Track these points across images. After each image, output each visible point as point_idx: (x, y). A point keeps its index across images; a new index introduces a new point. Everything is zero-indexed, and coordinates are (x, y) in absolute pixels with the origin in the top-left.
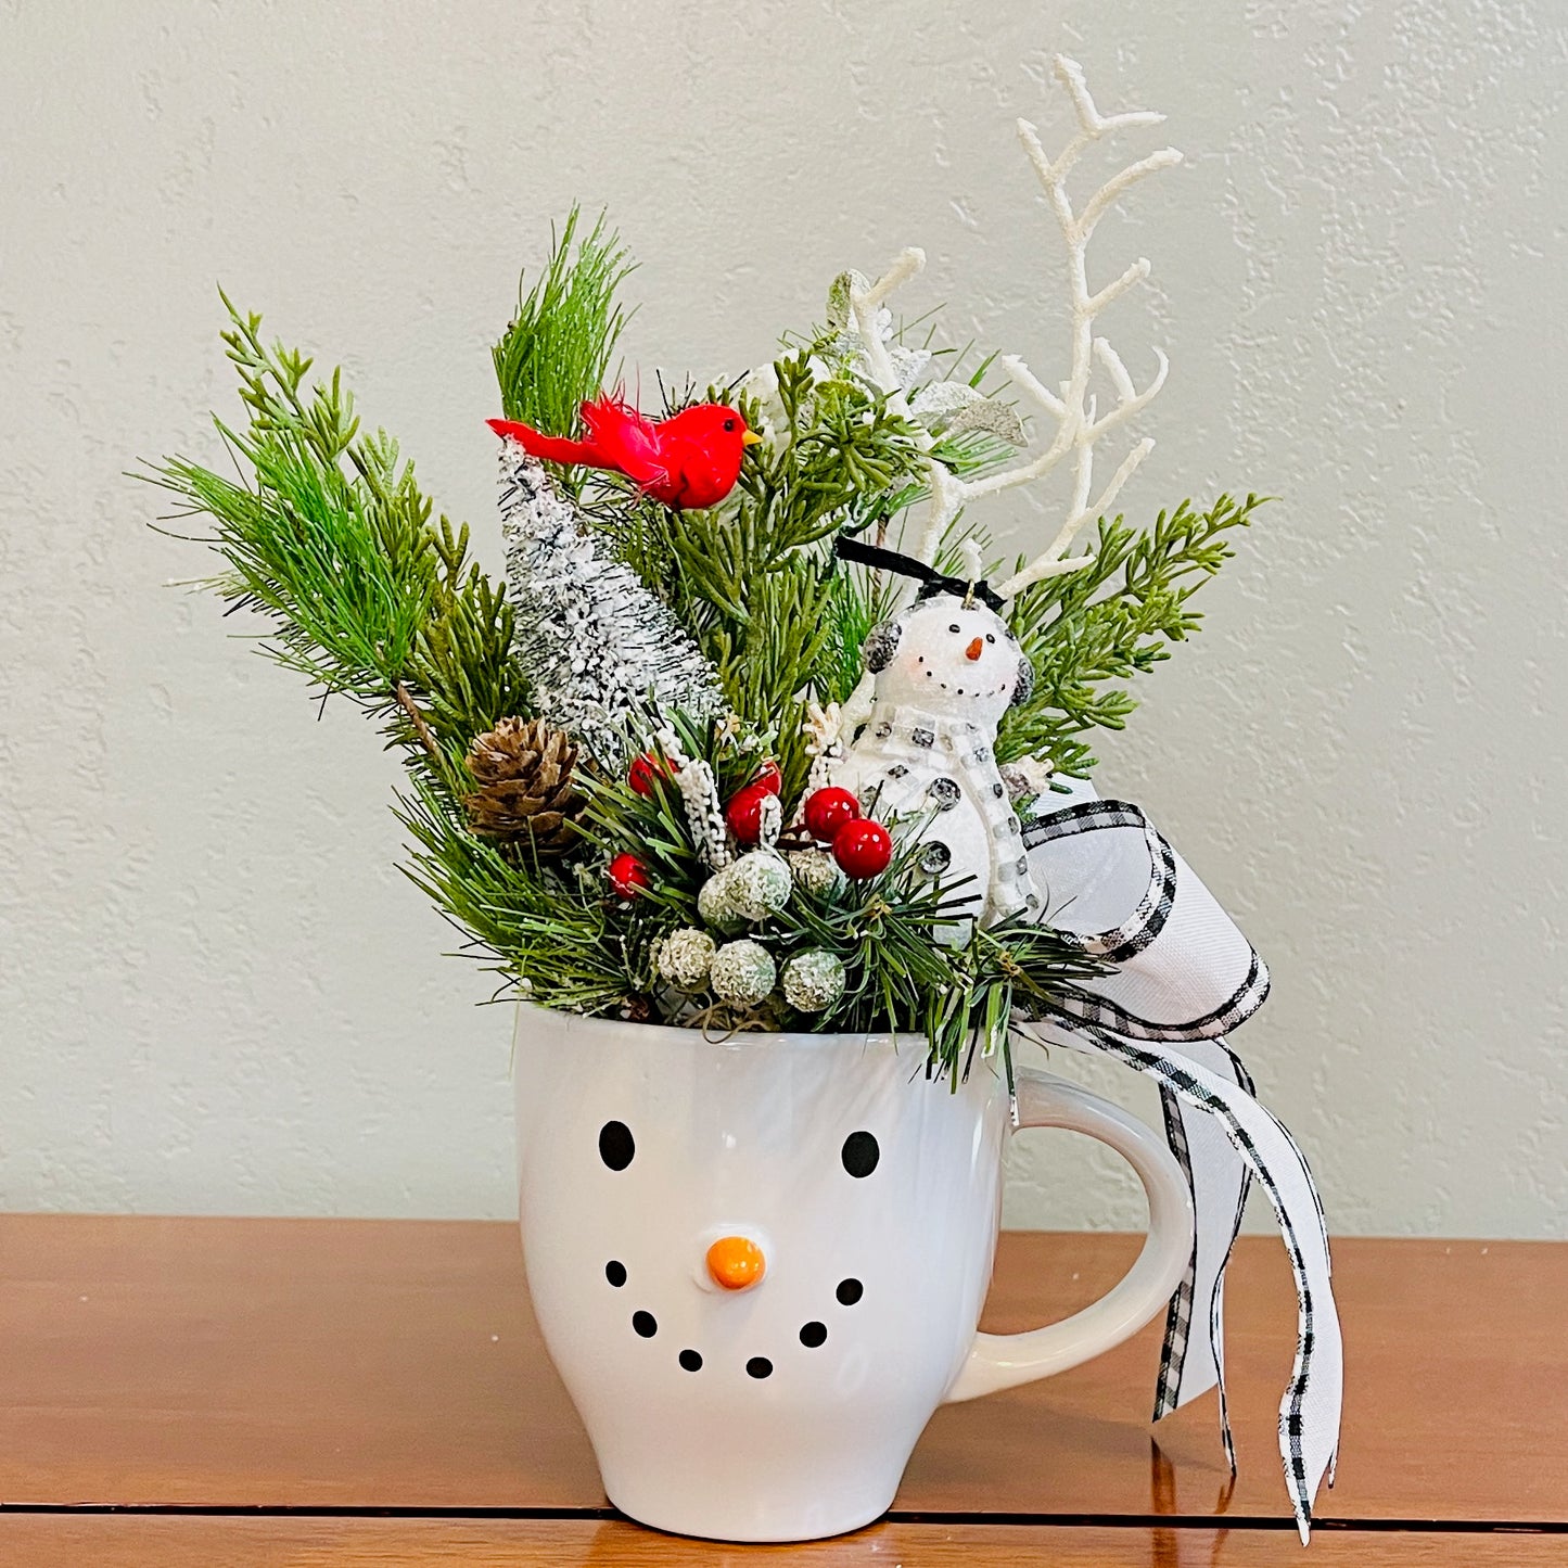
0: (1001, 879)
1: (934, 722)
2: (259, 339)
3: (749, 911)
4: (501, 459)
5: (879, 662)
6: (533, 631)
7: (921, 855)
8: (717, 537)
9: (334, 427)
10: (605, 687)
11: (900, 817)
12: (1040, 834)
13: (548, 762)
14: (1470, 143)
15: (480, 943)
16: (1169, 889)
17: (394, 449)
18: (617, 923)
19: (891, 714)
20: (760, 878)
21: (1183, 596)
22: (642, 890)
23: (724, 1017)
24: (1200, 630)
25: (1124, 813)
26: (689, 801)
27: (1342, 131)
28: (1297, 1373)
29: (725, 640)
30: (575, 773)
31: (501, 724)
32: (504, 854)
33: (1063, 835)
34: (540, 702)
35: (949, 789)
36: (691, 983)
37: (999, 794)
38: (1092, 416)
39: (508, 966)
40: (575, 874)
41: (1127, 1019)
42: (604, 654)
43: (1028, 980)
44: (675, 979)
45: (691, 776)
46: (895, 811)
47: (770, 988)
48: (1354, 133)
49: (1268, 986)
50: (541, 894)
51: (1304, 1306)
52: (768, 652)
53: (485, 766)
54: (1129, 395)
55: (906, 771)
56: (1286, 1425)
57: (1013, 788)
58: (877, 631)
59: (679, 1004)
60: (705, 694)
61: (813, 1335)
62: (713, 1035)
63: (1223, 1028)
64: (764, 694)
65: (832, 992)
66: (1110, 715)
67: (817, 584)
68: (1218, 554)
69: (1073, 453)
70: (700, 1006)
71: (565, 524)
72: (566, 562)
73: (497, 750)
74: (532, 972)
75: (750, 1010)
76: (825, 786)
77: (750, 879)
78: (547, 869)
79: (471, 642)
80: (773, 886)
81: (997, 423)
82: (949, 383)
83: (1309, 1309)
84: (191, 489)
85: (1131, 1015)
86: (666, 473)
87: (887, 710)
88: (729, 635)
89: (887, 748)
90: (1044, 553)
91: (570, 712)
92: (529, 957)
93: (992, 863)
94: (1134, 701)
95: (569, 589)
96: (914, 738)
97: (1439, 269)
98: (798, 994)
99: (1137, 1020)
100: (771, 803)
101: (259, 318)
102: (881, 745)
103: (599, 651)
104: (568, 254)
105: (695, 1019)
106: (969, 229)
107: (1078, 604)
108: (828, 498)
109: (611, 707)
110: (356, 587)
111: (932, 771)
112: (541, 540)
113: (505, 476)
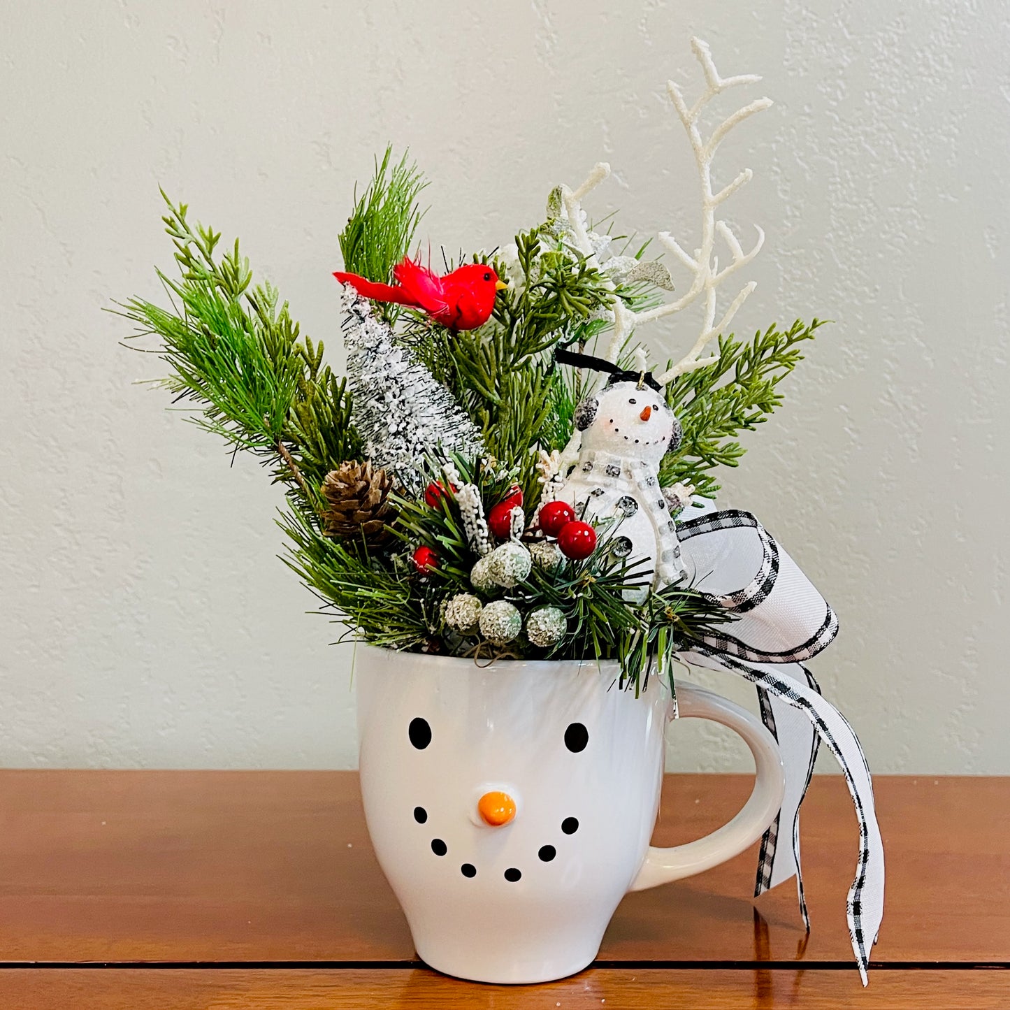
0: (663, 560)
1: (620, 461)
2: (186, 221)
3: (504, 582)
4: (342, 297)
5: (584, 424)
6: (364, 407)
7: (613, 545)
8: (480, 351)
9: (236, 278)
10: (410, 442)
11: (600, 521)
12: (687, 532)
13: (374, 489)
14: (915, 136)
15: (332, 605)
16: (775, 565)
17: (276, 294)
18: (419, 592)
19: (592, 457)
20: (511, 560)
21: (775, 381)
22: (434, 569)
23: (488, 650)
24: (781, 406)
25: (741, 518)
26: (464, 511)
27: (840, 129)
28: (859, 875)
29: (485, 414)
30: (390, 495)
31: (343, 465)
32: (346, 548)
33: (701, 533)
34: (369, 452)
35: (631, 503)
36: (466, 629)
37: (662, 506)
38: (715, 270)
39: (349, 620)
40: (392, 560)
41: (745, 649)
42: (409, 420)
43: (683, 625)
44: (456, 626)
45: (465, 495)
46: (597, 517)
47: (518, 632)
48: (848, 131)
49: (838, 627)
50: (370, 573)
51: (863, 832)
52: (513, 421)
53: (334, 492)
54: (740, 256)
55: (603, 492)
56: (851, 908)
57: (670, 503)
58: (583, 404)
59: (459, 643)
60: (474, 446)
61: (547, 853)
62: (481, 662)
63: (809, 654)
64: (511, 447)
65: (559, 634)
66: (728, 458)
67: (543, 379)
68: (794, 357)
69: (704, 295)
70: (472, 643)
71: (383, 338)
72: (385, 363)
73: (341, 481)
74: (364, 623)
75: (505, 646)
76: (552, 500)
77: (504, 561)
78: (374, 557)
79: (325, 414)
80: (520, 565)
81: (655, 276)
82: (623, 257)
83: (866, 834)
84: (146, 319)
85: (748, 646)
86: (448, 306)
87: (590, 454)
88: (488, 411)
89: (590, 477)
90: (685, 356)
91: (388, 458)
92: (363, 614)
93: (658, 550)
94: (744, 449)
95: (387, 380)
96: (607, 471)
97: (898, 209)
98: (536, 635)
99: (752, 650)
100: (518, 512)
101: (186, 207)
102: (585, 477)
103: (406, 419)
104: (385, 175)
105: (470, 652)
106: (624, 189)
107: (706, 389)
108: (549, 324)
109: (414, 454)
110: (250, 379)
111: (619, 492)
112: (368, 348)
113: (345, 308)
